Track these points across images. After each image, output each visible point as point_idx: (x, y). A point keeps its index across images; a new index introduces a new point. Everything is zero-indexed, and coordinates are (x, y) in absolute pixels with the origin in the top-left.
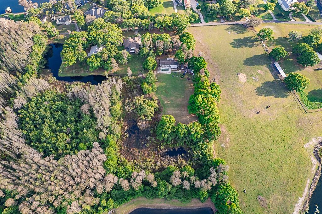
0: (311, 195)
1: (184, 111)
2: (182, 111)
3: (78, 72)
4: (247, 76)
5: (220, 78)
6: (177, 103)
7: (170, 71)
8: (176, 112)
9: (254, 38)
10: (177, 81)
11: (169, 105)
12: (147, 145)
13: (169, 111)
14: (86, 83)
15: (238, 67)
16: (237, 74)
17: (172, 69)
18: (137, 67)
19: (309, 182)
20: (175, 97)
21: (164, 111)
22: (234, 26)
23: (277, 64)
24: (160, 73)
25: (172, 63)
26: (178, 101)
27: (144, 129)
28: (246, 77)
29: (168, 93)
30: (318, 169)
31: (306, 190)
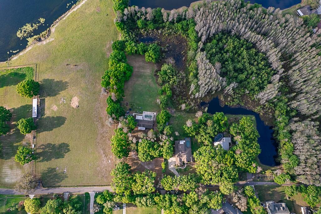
0: (68, 12)
1: (136, 71)
2: (138, 72)
3: (235, 119)
4: (70, 103)
5: (96, 103)
6: (141, 79)
7: (144, 114)
8: (143, 71)
9: (39, 160)
10: (138, 102)
11: (148, 78)
12: (167, 45)
13: (149, 72)
14: (225, 105)
15: (75, 116)
16: (78, 107)
17: (142, 115)
18: (177, 122)
19: (64, 18)
20: (142, 85)
21: (153, 72)
22: (54, 184)
23: (34, 115)
24: (154, 113)
25: (141, 122)
26: (140, 81)
27: (170, 58)
28: (72, 102)
29: (148, 90)
30: (53, 25)
31: (69, 14)
